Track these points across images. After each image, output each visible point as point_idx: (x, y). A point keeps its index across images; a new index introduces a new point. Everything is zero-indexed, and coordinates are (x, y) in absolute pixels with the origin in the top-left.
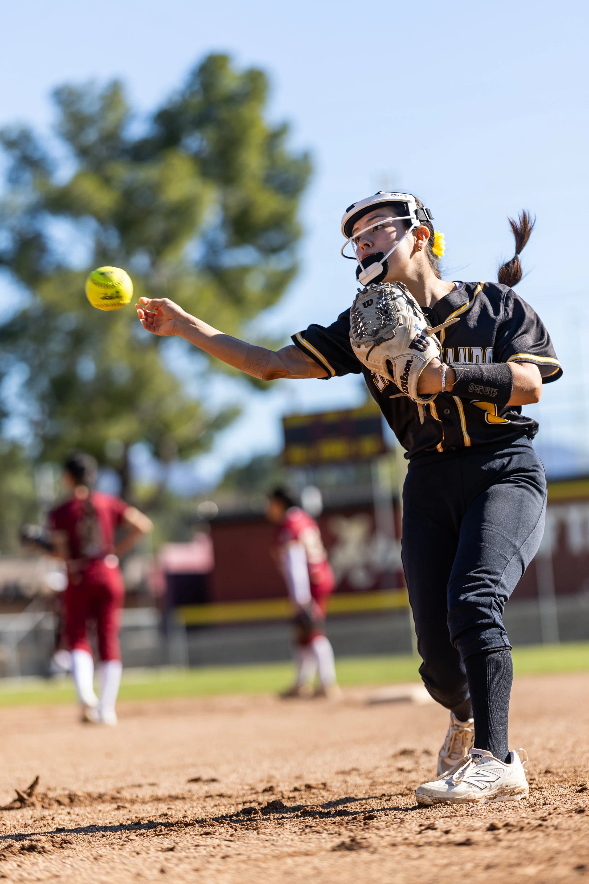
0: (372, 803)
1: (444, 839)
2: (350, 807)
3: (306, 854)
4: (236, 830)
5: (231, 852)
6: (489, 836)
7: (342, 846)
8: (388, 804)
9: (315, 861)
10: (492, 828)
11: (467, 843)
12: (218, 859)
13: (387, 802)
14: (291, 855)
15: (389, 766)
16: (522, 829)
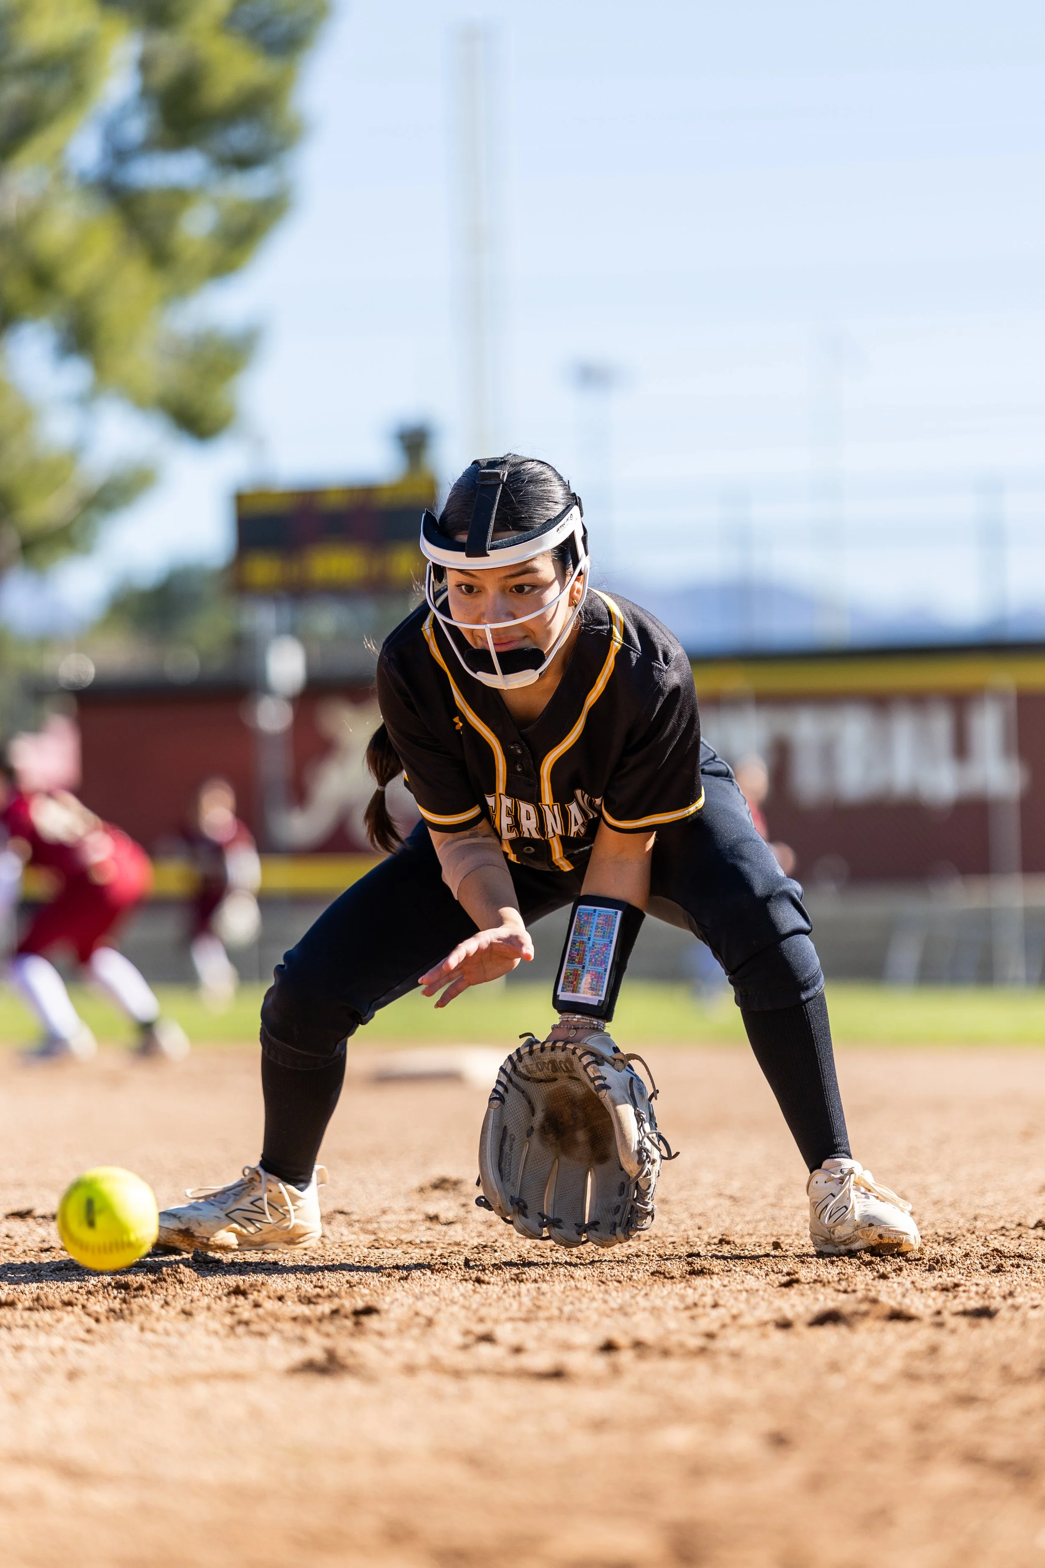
0: (372, 1283)
1: (512, 1363)
2: (328, 1287)
3: (237, 1377)
4: (97, 1320)
5: (85, 1364)
6: (600, 1363)
7: (310, 1367)
8: (403, 1287)
9: (253, 1392)
10: (609, 1347)
11: (557, 1374)
12: (59, 1378)
13: (402, 1281)
14: (207, 1378)
15: (410, 1210)
16: (666, 1353)
